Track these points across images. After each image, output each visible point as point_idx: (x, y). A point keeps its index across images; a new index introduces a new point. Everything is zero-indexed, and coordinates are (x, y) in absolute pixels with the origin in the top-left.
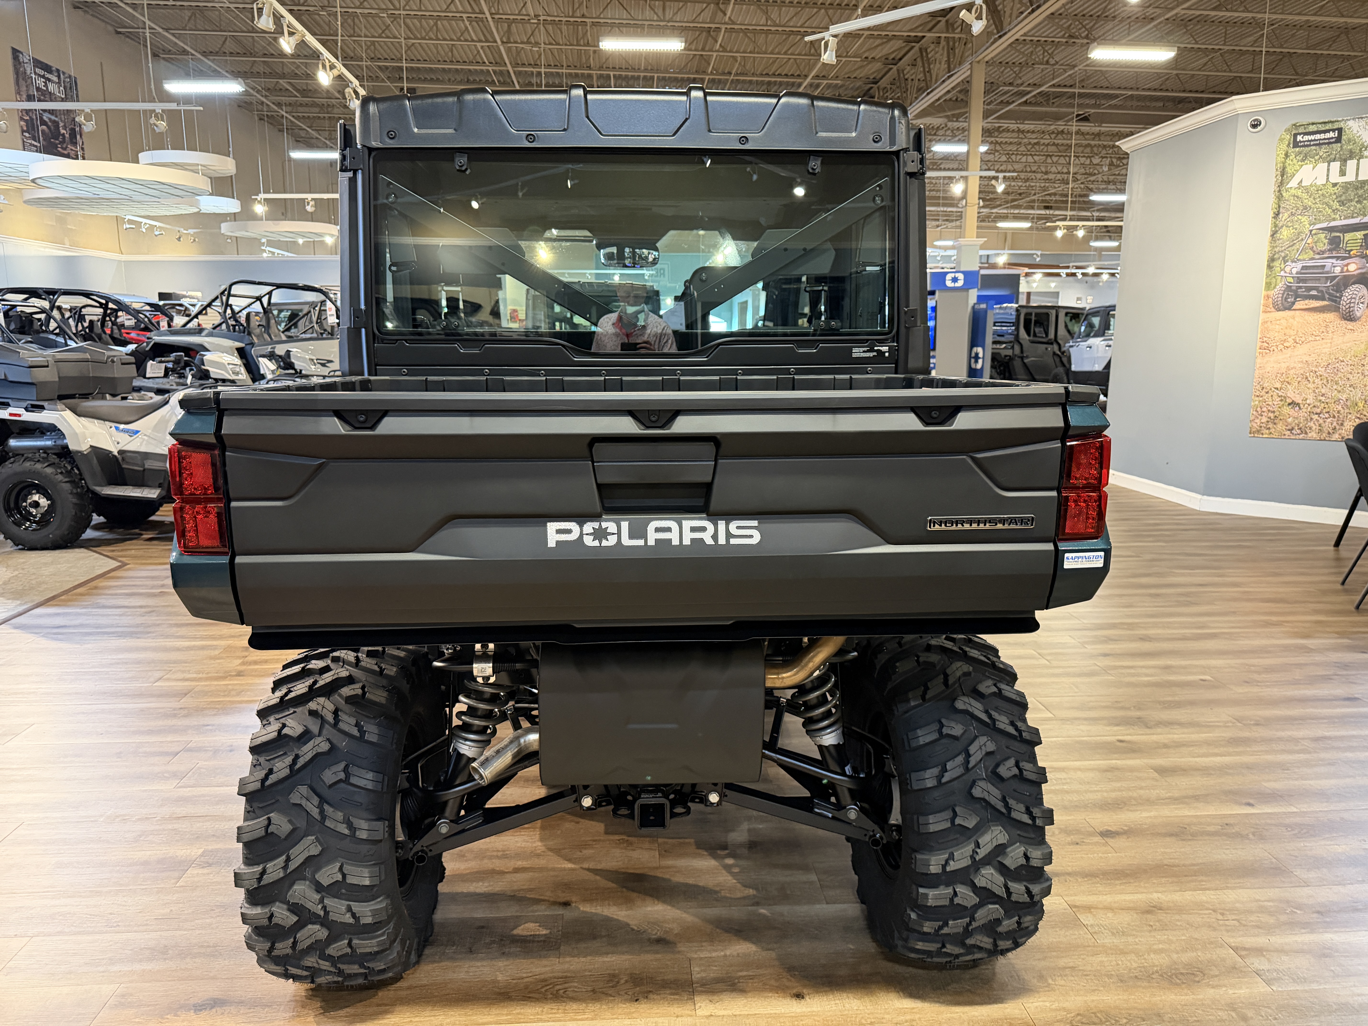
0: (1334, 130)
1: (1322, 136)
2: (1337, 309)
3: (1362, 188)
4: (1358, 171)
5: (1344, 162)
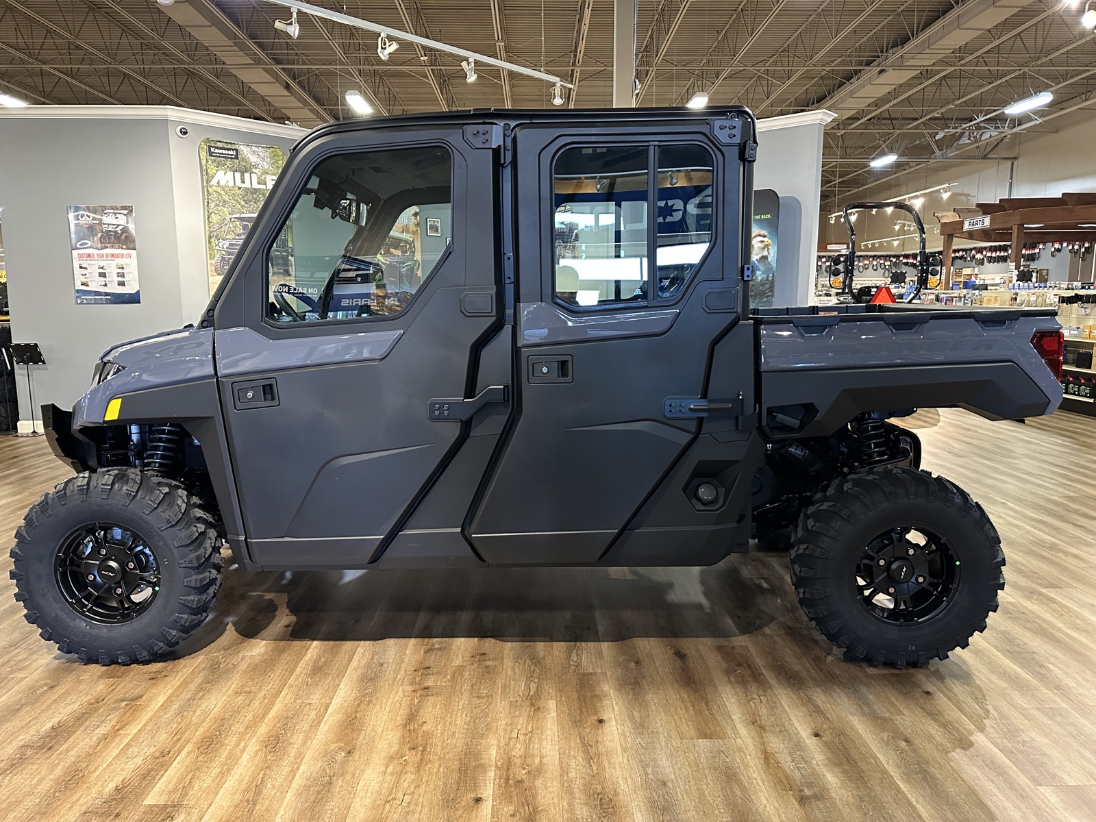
0: (233, 150)
1: (226, 152)
3: (256, 193)
4: (252, 181)
5: (243, 175)
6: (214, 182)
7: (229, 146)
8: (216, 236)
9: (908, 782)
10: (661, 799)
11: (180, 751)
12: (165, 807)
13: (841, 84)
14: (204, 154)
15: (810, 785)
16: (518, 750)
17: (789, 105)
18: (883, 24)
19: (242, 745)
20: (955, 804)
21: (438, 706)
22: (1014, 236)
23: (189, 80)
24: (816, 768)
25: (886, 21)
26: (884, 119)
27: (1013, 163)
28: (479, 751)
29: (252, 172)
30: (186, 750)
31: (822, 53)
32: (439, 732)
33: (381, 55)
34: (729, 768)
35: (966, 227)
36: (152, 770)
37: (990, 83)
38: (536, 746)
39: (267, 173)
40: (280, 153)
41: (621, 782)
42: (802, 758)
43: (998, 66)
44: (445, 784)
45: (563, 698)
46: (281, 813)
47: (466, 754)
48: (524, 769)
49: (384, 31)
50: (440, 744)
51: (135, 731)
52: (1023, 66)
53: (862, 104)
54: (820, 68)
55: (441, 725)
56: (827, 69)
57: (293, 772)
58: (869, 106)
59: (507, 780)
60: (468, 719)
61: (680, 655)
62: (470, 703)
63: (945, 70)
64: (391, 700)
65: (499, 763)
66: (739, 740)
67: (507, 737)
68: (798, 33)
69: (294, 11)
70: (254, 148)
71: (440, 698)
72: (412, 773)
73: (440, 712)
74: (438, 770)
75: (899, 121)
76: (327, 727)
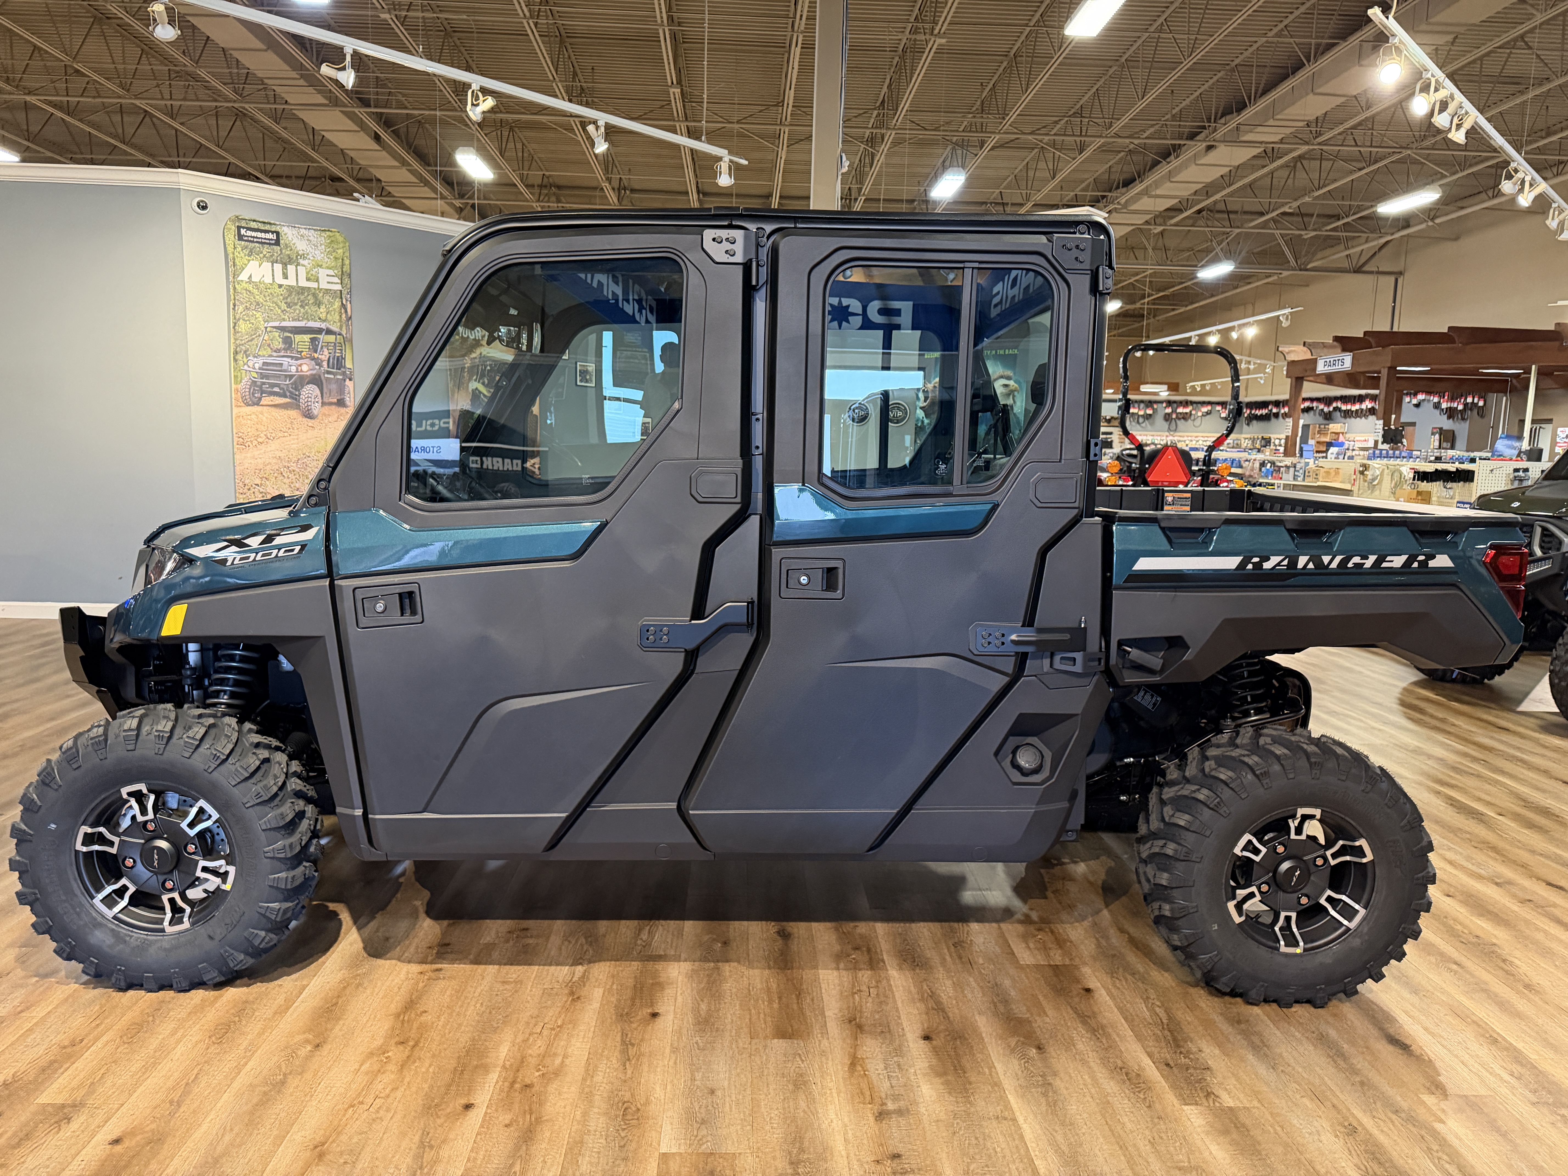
0: (273, 232)
1: (263, 235)
2: (298, 407)
3: (303, 294)
4: (298, 277)
5: (285, 265)
6: (244, 277)
7: (267, 227)
8: (245, 352)
9: (1023, 1096)
10: (703, 1110)
11: (96, 1039)
12: (63, 1106)
13: (1155, 164)
14: (231, 237)
15: (896, 1098)
16: (538, 1047)
17: (1085, 189)
18: (1211, 82)
19: (179, 1034)
20: (1071, 1124)
21: (448, 993)
22: (1383, 382)
23: (238, 123)
24: (912, 1078)
25: (1215, 78)
26: (1219, 212)
27: (1396, 281)
28: (487, 1048)
29: (298, 264)
30: (105, 1039)
31: (1125, 120)
32: (441, 1023)
33: (471, 114)
34: (801, 1075)
35: (1321, 368)
36: (55, 1061)
37: (1360, 169)
38: (562, 1043)
39: (321, 266)
40: (341, 239)
41: (658, 1089)
42: (899, 1065)
43: (1371, 146)
44: (431, 1087)
45: (615, 987)
46: (211, 1117)
47: (467, 1052)
48: (538, 1071)
49: (476, 81)
50: (438, 1038)
51: (42, 1015)
52: (1401, 147)
53: (1185, 192)
54: (1127, 141)
55: (446, 1015)
56: (1136, 142)
57: (238, 1069)
58: (1195, 193)
59: (514, 1082)
60: (483, 1009)
61: (785, 935)
62: (491, 988)
63: (1295, 149)
64: (387, 983)
65: (508, 1063)
66: (825, 1042)
67: (528, 1031)
68: (1094, 90)
69: (348, 51)
70: (303, 231)
71: (453, 982)
72: (392, 1072)
73: (448, 1000)
74: (428, 1070)
75: (1239, 216)
76: (295, 1015)
